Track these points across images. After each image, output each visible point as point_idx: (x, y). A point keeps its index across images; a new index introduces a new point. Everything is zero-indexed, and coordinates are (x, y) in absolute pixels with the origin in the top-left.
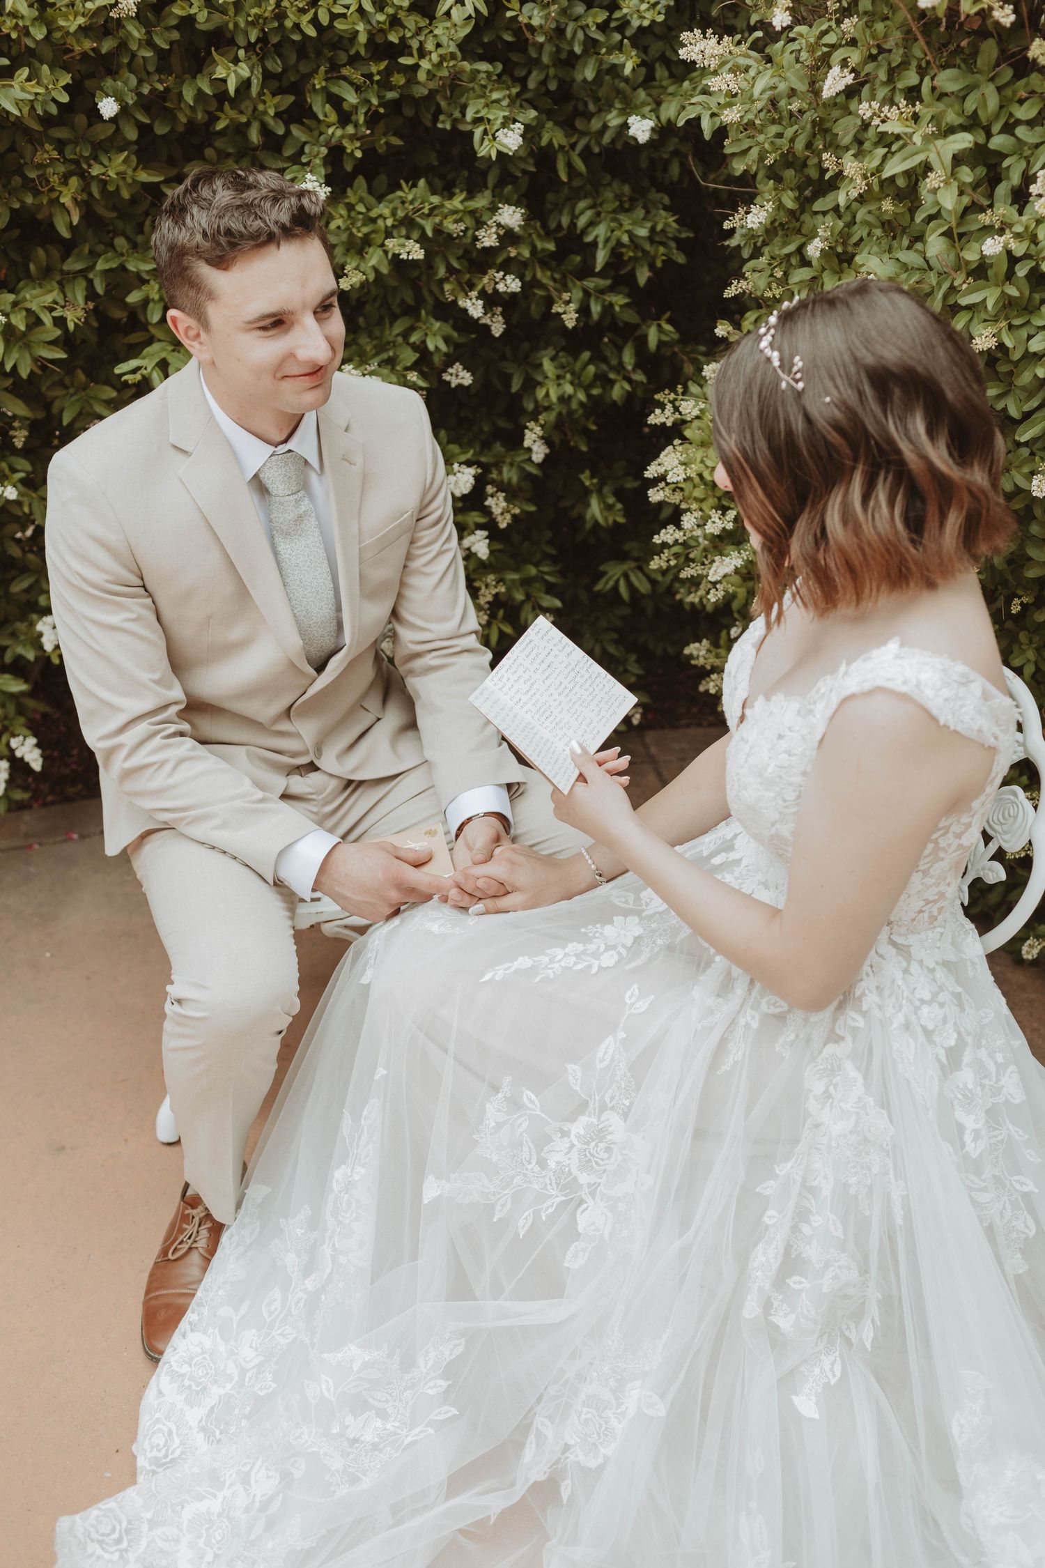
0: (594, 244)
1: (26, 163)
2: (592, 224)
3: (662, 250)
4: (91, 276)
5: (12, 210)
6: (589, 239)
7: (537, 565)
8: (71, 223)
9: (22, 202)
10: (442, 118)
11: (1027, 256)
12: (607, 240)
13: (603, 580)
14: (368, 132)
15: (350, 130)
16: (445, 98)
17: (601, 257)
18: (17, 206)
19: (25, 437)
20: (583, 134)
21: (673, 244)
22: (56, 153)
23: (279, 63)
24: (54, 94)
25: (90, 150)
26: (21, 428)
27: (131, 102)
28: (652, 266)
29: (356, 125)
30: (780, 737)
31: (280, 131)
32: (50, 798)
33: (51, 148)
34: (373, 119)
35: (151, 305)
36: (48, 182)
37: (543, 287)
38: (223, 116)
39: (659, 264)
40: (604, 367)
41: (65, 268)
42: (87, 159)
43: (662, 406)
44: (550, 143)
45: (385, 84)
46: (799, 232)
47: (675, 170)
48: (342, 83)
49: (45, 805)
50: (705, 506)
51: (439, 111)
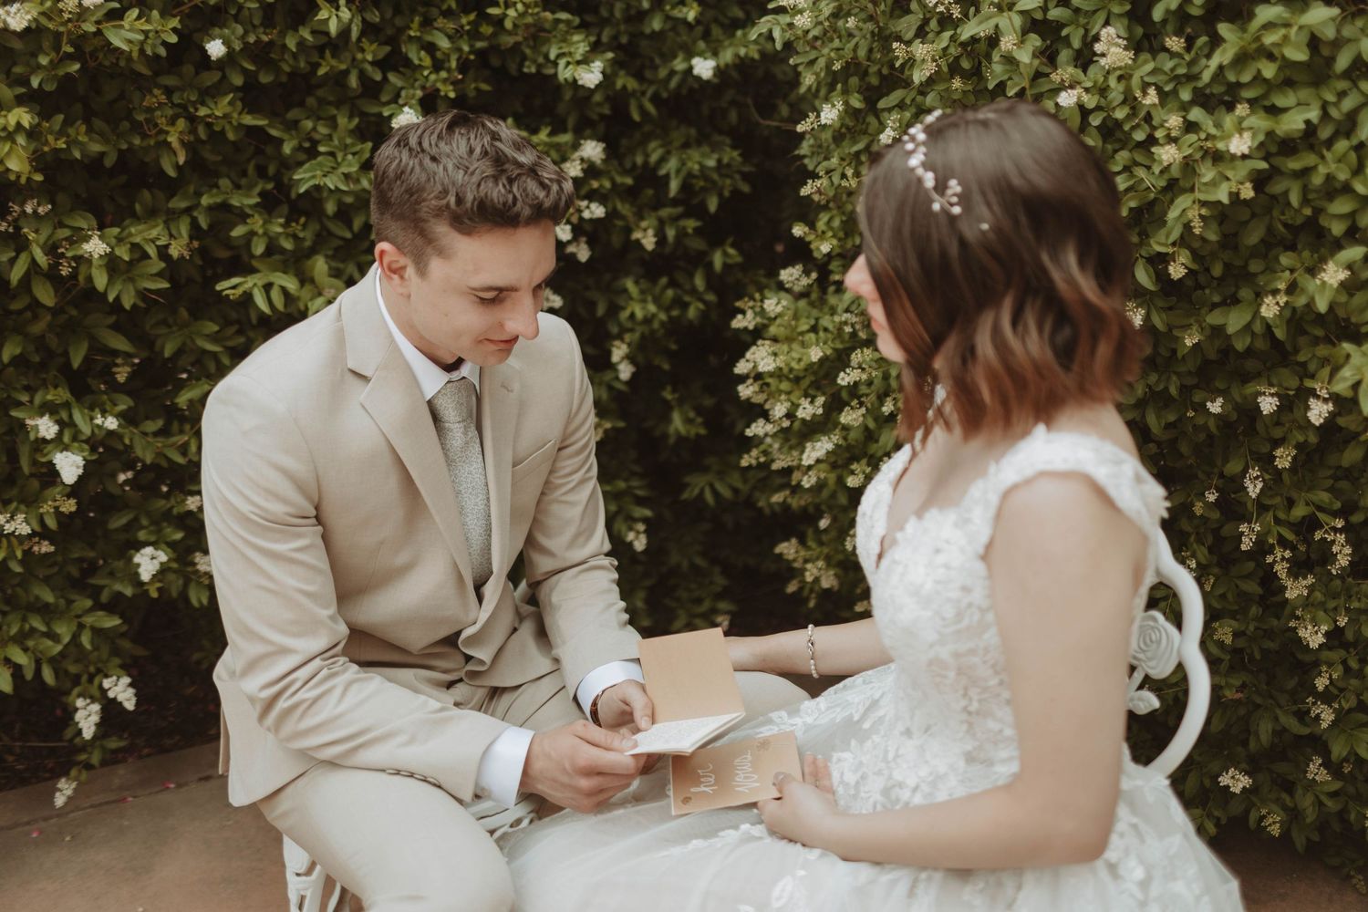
0: (667, 176)
1: (134, 108)
2: (663, 160)
3: (728, 182)
4: (195, 214)
5: (120, 151)
6: (662, 172)
7: (626, 480)
8: (177, 163)
9: (130, 144)
10: (527, 63)
11: (1098, 108)
12: (678, 171)
13: (689, 489)
14: (460, 77)
15: (444, 74)
16: (529, 46)
17: (674, 186)
18: (124, 146)
19: (128, 373)
20: (651, 82)
21: (737, 177)
22: (164, 97)
23: (377, 13)
24: (164, 36)
25: (197, 94)
26: (123, 365)
27: (237, 48)
28: (720, 195)
29: (449, 70)
30: (938, 551)
31: (378, 77)
32: (146, 751)
33: (159, 92)
34: (464, 66)
35: (255, 239)
36: (156, 125)
37: (623, 218)
38: (324, 63)
39: (726, 194)
40: (679, 292)
41: (171, 205)
42: (194, 104)
43: (743, 312)
44: (624, 87)
45: (474, 35)
46: (865, 132)
47: (733, 116)
48: (436, 32)
49: (140, 757)
50: (793, 398)
51: (524, 58)
